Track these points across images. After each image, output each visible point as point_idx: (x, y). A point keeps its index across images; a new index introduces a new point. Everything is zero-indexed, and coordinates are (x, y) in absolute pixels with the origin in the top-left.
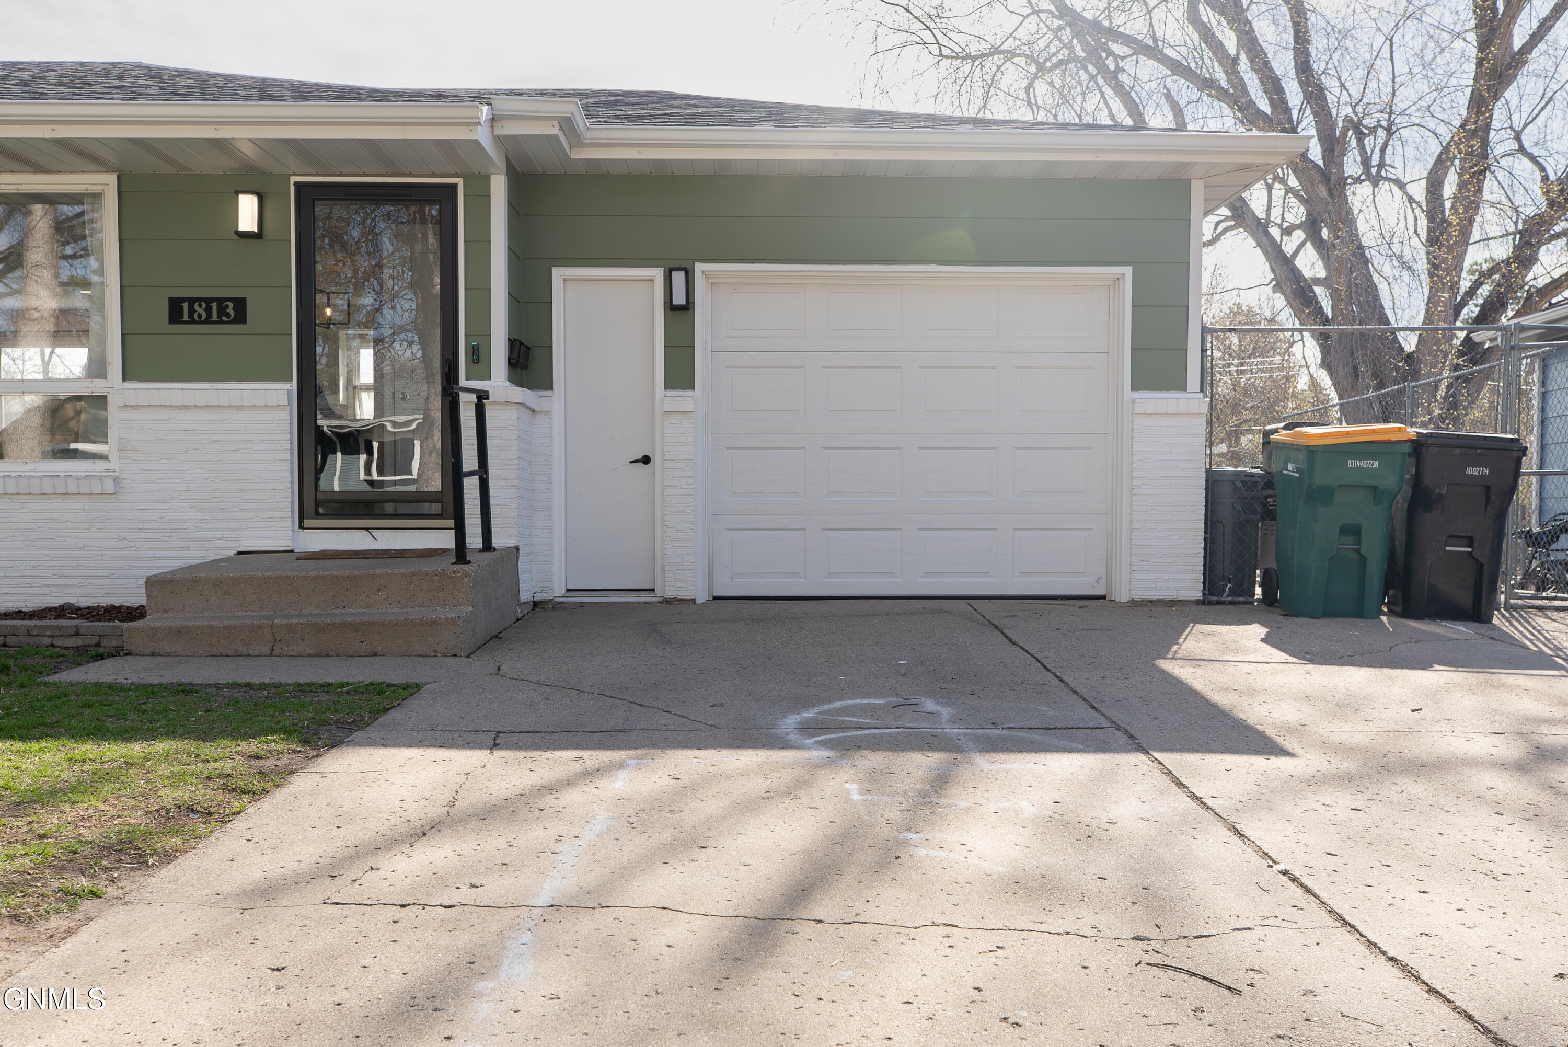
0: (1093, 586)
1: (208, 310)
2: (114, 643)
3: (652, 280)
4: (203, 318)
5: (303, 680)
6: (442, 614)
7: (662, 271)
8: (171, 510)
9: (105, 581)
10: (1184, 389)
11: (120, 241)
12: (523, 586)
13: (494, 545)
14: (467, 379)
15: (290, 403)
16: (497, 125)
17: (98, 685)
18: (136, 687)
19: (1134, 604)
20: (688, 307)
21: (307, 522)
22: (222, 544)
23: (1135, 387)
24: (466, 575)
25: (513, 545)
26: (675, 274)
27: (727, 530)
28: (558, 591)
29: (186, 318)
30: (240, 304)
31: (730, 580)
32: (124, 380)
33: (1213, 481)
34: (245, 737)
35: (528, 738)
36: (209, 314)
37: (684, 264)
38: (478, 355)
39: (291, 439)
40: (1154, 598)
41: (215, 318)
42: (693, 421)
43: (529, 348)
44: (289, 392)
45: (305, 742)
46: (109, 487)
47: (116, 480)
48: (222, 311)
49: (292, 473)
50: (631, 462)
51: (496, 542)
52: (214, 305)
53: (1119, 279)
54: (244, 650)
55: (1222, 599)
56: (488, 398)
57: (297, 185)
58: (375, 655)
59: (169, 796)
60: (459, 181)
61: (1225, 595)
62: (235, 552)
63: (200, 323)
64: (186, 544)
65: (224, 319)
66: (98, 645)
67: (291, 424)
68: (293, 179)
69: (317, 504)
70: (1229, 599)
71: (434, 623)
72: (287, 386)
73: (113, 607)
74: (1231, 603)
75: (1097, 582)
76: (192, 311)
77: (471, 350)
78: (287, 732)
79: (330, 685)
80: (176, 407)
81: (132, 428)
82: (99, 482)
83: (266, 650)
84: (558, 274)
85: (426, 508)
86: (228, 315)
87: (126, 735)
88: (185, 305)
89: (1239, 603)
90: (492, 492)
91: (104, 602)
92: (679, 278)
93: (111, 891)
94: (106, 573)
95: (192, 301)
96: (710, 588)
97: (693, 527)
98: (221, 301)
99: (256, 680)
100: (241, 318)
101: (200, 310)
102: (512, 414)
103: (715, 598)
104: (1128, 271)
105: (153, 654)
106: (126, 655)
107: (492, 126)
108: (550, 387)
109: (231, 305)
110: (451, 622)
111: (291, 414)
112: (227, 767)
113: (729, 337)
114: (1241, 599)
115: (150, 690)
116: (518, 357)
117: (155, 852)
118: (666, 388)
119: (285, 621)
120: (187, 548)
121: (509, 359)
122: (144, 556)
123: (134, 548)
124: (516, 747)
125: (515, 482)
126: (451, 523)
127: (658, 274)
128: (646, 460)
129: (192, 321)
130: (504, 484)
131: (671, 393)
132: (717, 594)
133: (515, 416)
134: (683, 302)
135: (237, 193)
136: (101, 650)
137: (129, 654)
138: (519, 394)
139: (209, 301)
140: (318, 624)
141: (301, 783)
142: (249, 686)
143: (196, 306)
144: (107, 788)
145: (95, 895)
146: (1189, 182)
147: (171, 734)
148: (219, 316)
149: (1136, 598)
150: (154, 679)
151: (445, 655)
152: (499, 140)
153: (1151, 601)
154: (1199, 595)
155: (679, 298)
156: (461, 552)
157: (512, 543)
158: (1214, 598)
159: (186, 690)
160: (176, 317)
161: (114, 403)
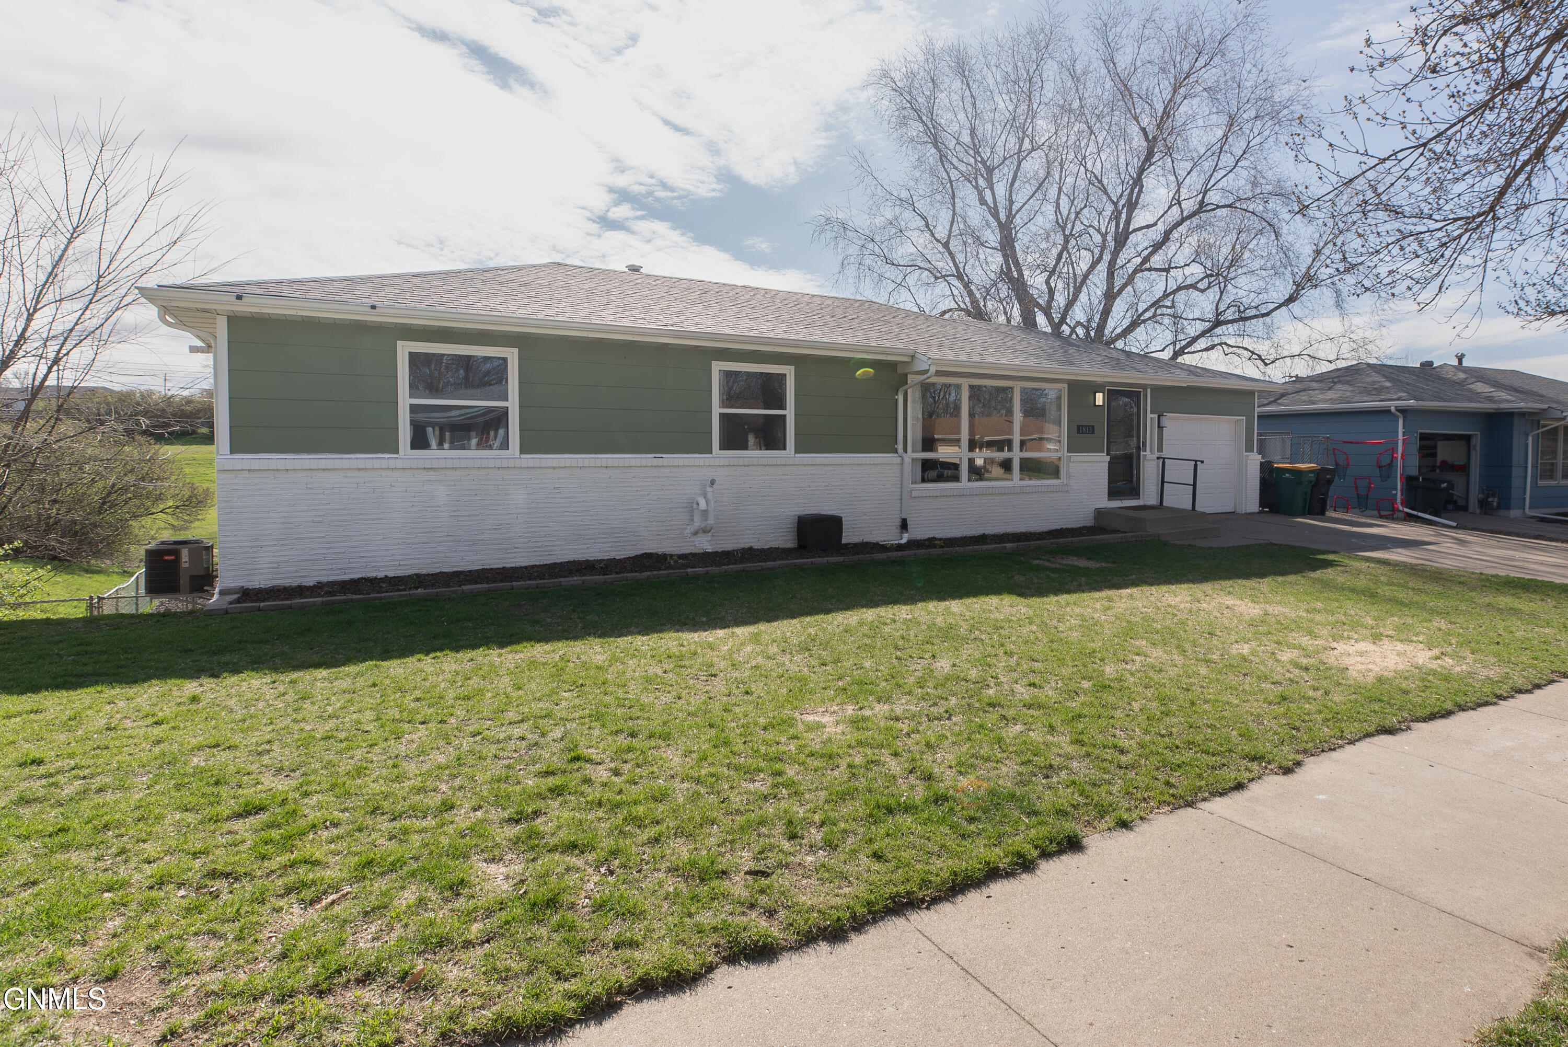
8: (1081, 496)
10: (1254, 452)
11: (1067, 406)
15: (1108, 460)
22: (1091, 506)
23: (1246, 451)
32: (1068, 452)
38: (1144, 444)
39: (1107, 472)
41: (1087, 432)
46: (1067, 489)
47: (1068, 486)
60: (1142, 390)
64: (1084, 506)
68: (1106, 387)
72: (1105, 454)
76: (1082, 430)
81: (1072, 469)
86: (1090, 431)
88: (1081, 427)
104: (1244, 418)
109: (1091, 427)
123: (1072, 509)
129: (1082, 433)
139: (1086, 426)
160: (1078, 432)
161: (1064, 460)
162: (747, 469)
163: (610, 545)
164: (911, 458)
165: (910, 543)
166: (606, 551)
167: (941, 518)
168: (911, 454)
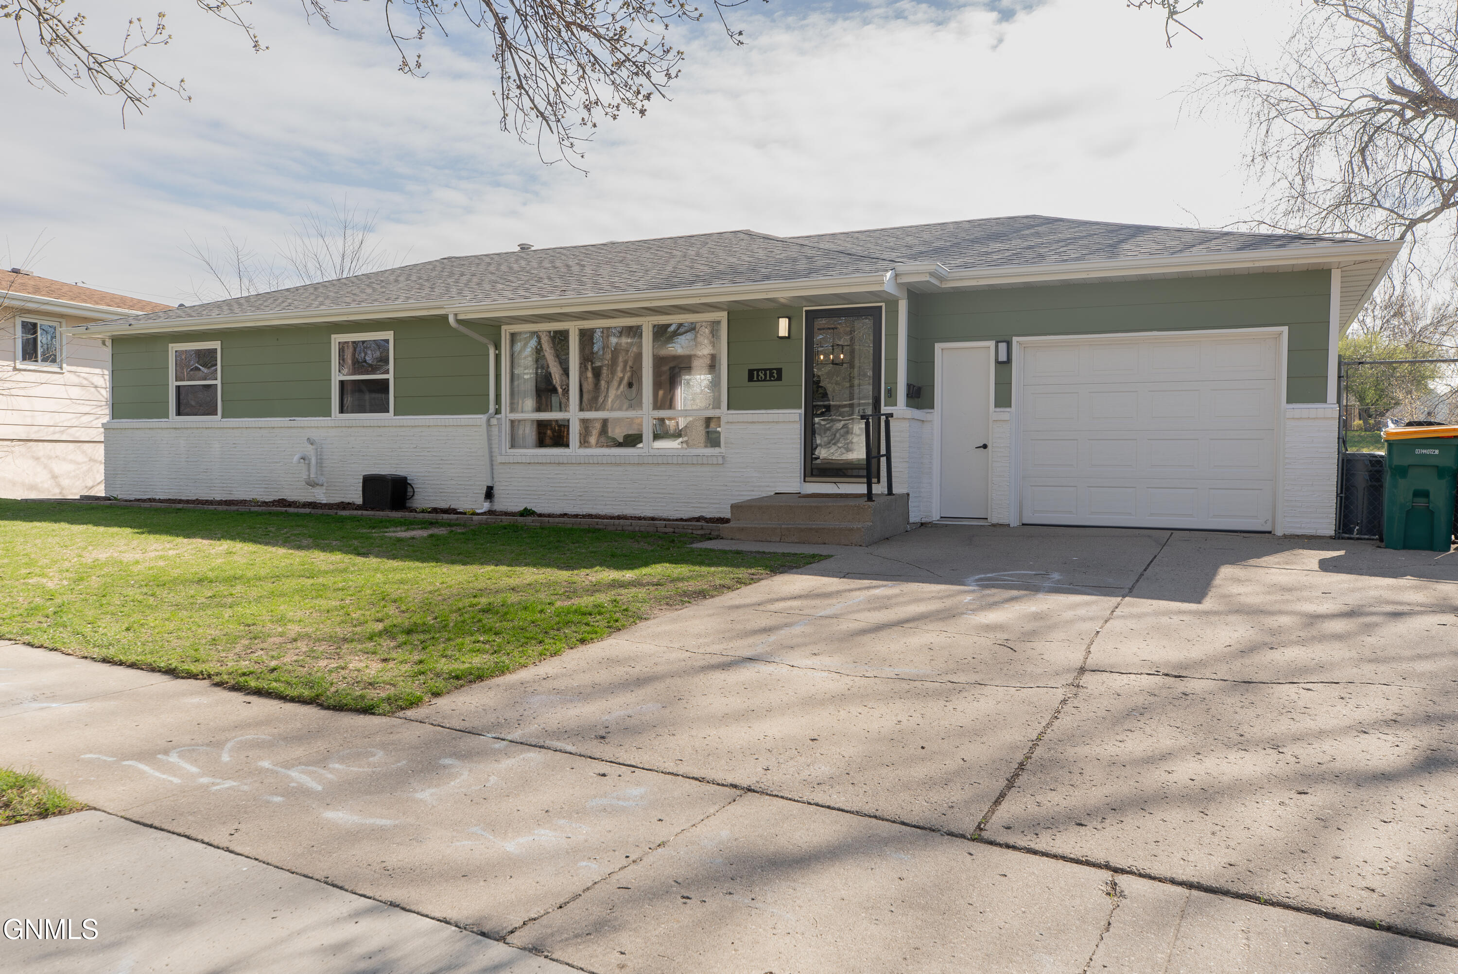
0: (1262, 525)
1: (765, 375)
2: (716, 533)
3: (987, 348)
4: (763, 379)
5: (786, 551)
6: (856, 525)
7: (993, 342)
8: (747, 472)
9: (718, 506)
10: (1325, 401)
11: (728, 343)
12: (911, 514)
13: (894, 492)
14: (885, 406)
15: (800, 420)
16: (898, 278)
17: (706, 549)
18: (720, 550)
19: (1285, 536)
20: (1009, 361)
21: (807, 479)
22: (768, 489)
23: (1289, 401)
24: (869, 507)
26: (1001, 344)
27: (1031, 486)
28: (935, 517)
29: (755, 379)
30: (779, 371)
31: (1033, 515)
32: (728, 409)
33: (1347, 460)
34: (751, 567)
35: (859, 576)
36: (766, 377)
37: (1007, 338)
38: (891, 394)
39: (801, 438)
40: (1300, 534)
41: (768, 378)
42: (1011, 426)
43: (920, 388)
44: (800, 414)
45: (771, 571)
46: (720, 461)
47: (723, 457)
48: (771, 375)
49: (801, 454)
50: (976, 448)
51: (895, 491)
52: (768, 372)
53: (1281, 334)
54: (769, 539)
55: (1352, 536)
56: (892, 417)
57: (806, 311)
58: (825, 544)
59: (718, 582)
60: (883, 304)
61: (1355, 533)
62: (774, 493)
63: (761, 381)
64: (752, 489)
65: (772, 379)
66: (710, 534)
67: (801, 430)
68: (805, 309)
69: (812, 469)
70: (1358, 536)
71: (851, 530)
72: (799, 411)
73: (720, 518)
74: (1358, 539)
75: (1266, 522)
76: (758, 375)
77: (887, 391)
78: (766, 567)
79: (796, 554)
80: (750, 422)
81: (731, 432)
82: (716, 459)
83: (778, 539)
84: (938, 347)
85: (855, 472)
86: (774, 377)
87: (710, 565)
88: (755, 372)
89: (1365, 539)
90: (893, 465)
91: (717, 515)
92: (1003, 347)
93: (694, 602)
94: (718, 502)
95: (758, 370)
96: (1020, 518)
97: (1009, 484)
98: (771, 370)
99: (767, 550)
100: (779, 378)
101: (761, 375)
102: (905, 425)
103: (1023, 524)
104: (1285, 329)
105: (732, 539)
106: (720, 538)
107: (896, 279)
108: (933, 408)
109: (775, 371)
110: (858, 529)
111: (801, 425)
112: (741, 576)
113: (1032, 377)
114: (1366, 537)
115: (725, 552)
116: (912, 393)
117: (709, 595)
118: (996, 407)
119: (786, 526)
120: (753, 491)
121: (907, 394)
122: (735, 494)
123: (731, 490)
124: (852, 578)
125: (907, 460)
126: (865, 480)
127: (991, 344)
128: (985, 446)
129: (758, 380)
131: (998, 409)
132: (1024, 522)
133: (908, 424)
134: (1006, 359)
135: (779, 318)
136: (711, 536)
137: (722, 538)
138: (912, 412)
139: (765, 370)
140: (800, 528)
141: (763, 583)
142: (764, 553)
143: (760, 373)
144: (699, 579)
145: (689, 602)
146: (1330, 270)
147: (726, 565)
148: (770, 378)
149: (1286, 533)
150: (728, 548)
151: (856, 545)
152: (900, 285)
153: (1298, 536)
154: (1332, 533)
155: (1003, 357)
156: (869, 496)
157: (905, 491)
158: (1347, 535)
159: (738, 552)
160: (751, 379)
161: (723, 420)
162: (350, 430)
163: (263, 490)
164: (508, 419)
165: (491, 512)
166: (261, 495)
167: (535, 488)
168: (508, 415)
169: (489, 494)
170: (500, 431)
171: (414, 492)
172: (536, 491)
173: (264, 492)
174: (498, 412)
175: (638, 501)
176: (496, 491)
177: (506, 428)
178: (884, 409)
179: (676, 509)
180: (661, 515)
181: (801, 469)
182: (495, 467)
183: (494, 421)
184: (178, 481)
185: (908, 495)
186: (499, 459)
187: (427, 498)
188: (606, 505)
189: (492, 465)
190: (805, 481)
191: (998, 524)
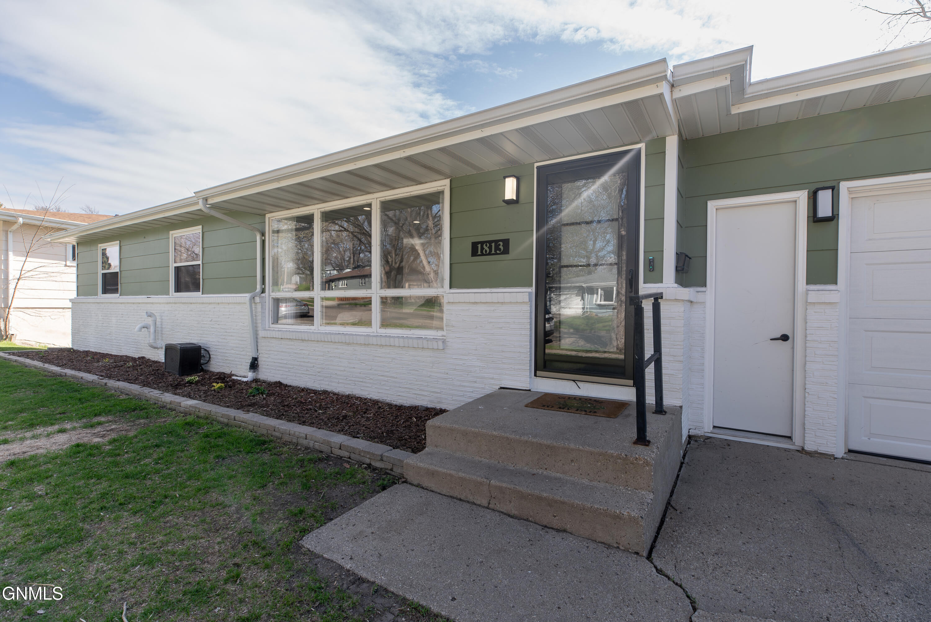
1: (490, 248)
2: (400, 470)
3: (796, 201)
4: (488, 252)
7: (807, 192)
8: (468, 360)
9: (439, 395)
11: (451, 214)
13: (664, 406)
14: (645, 283)
15: (530, 300)
16: (676, 90)
20: (832, 218)
21: (538, 373)
22: (492, 382)
24: (647, 464)
25: (678, 405)
26: (821, 194)
27: (864, 397)
28: (707, 427)
29: (479, 253)
30: (506, 242)
31: (866, 438)
32: (450, 288)
36: (491, 250)
37: (830, 184)
38: (653, 267)
39: (531, 322)
41: (493, 252)
42: (837, 310)
43: (690, 258)
44: (530, 293)
46: (441, 346)
47: (445, 342)
48: (497, 248)
49: (530, 342)
50: (771, 340)
51: (665, 403)
52: (493, 244)
54: (471, 498)
56: (662, 298)
57: (538, 167)
58: (564, 531)
60: (643, 147)
62: (499, 387)
63: (486, 255)
65: (498, 252)
67: (531, 313)
68: (536, 165)
69: (545, 361)
71: (617, 517)
72: (529, 290)
76: (482, 249)
77: (648, 263)
80: (472, 303)
81: (452, 314)
82: (436, 343)
83: (485, 502)
84: (712, 205)
86: (500, 250)
88: (479, 246)
91: (438, 406)
92: (824, 196)
95: (482, 243)
96: (846, 443)
97: (835, 396)
98: (496, 242)
100: (506, 250)
101: (486, 248)
102: (680, 308)
103: (851, 452)
105: (418, 485)
106: (403, 482)
107: (671, 91)
108: (705, 285)
109: (501, 243)
110: (633, 520)
111: (531, 307)
113: (870, 240)
116: (684, 265)
118: (808, 283)
119: (498, 483)
120: (475, 382)
121: (676, 267)
122: (456, 384)
123: (451, 379)
125: (681, 358)
127: (802, 195)
128: (785, 338)
129: (482, 255)
130: (672, 359)
131: (814, 286)
132: (852, 449)
133: (682, 309)
134: (830, 214)
135: (505, 178)
136: (390, 476)
137: (405, 482)
138: (686, 293)
139: (490, 242)
140: (521, 492)
143: (484, 246)
148: (495, 251)
151: (627, 551)
152: (678, 101)
155: (824, 212)
157: (678, 403)
160: (474, 253)
161: (445, 301)
162: (180, 305)
164: (271, 297)
165: (256, 380)
166: (134, 353)
167: (285, 362)
168: (271, 294)
169: (254, 365)
170: (263, 308)
171: (210, 357)
172: (286, 364)
173: (135, 350)
174: (263, 291)
175: (365, 382)
176: (261, 362)
177: (269, 305)
178: (645, 288)
179: (399, 394)
180: (385, 398)
181: (531, 360)
182: (259, 341)
183: (257, 299)
184: (99, 339)
185: (681, 407)
186: (261, 333)
187: (218, 364)
188: (339, 383)
189: (257, 338)
190: (535, 375)
191: (816, 452)
